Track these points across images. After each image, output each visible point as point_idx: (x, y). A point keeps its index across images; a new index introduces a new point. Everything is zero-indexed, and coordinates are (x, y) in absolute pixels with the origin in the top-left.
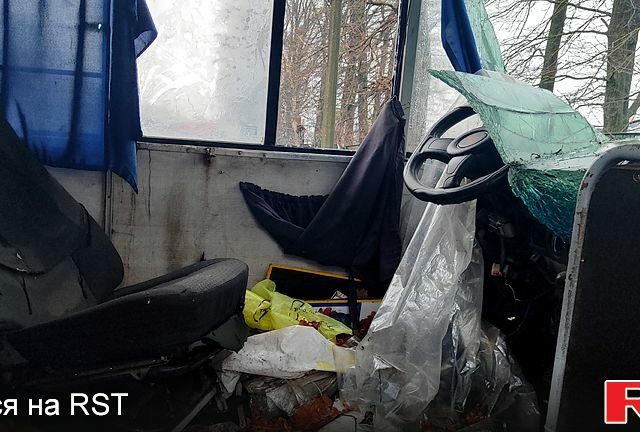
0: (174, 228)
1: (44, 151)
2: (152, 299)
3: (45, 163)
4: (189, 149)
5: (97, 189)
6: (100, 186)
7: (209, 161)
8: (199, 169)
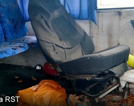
0: (110, 36)
1: (74, 16)
2: (90, 57)
3: (75, 19)
4: (114, 11)
5: (88, 25)
6: (89, 24)
7: (120, 14)
8: (117, 17)
